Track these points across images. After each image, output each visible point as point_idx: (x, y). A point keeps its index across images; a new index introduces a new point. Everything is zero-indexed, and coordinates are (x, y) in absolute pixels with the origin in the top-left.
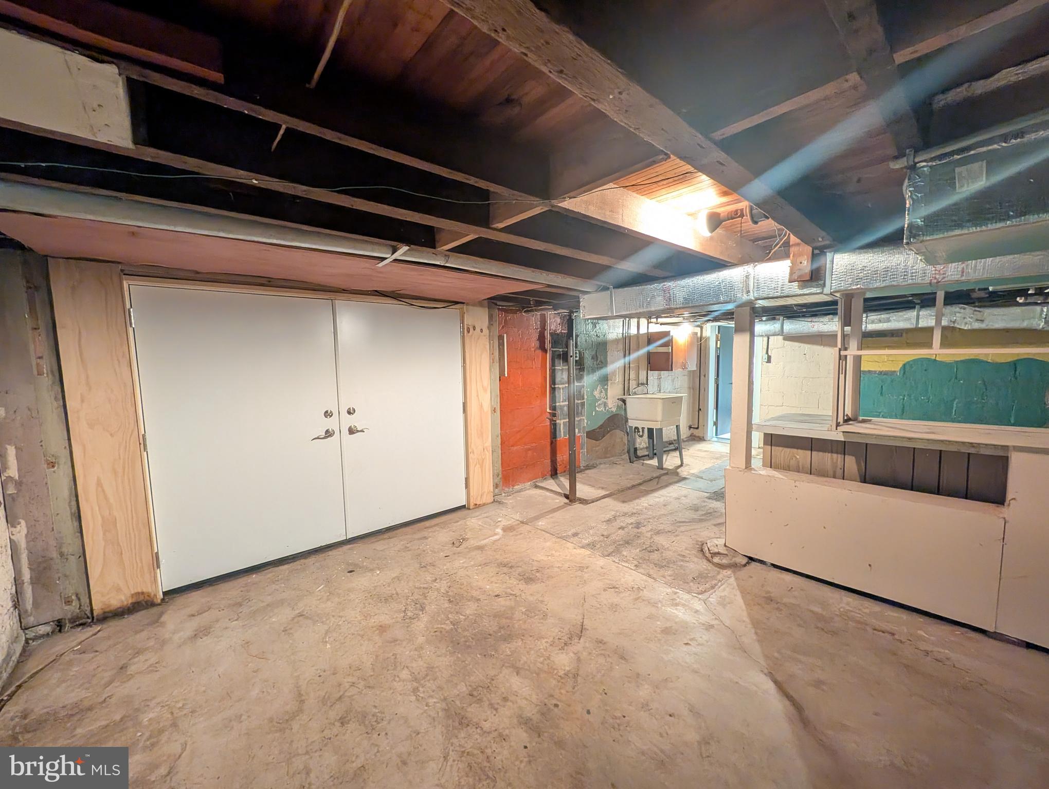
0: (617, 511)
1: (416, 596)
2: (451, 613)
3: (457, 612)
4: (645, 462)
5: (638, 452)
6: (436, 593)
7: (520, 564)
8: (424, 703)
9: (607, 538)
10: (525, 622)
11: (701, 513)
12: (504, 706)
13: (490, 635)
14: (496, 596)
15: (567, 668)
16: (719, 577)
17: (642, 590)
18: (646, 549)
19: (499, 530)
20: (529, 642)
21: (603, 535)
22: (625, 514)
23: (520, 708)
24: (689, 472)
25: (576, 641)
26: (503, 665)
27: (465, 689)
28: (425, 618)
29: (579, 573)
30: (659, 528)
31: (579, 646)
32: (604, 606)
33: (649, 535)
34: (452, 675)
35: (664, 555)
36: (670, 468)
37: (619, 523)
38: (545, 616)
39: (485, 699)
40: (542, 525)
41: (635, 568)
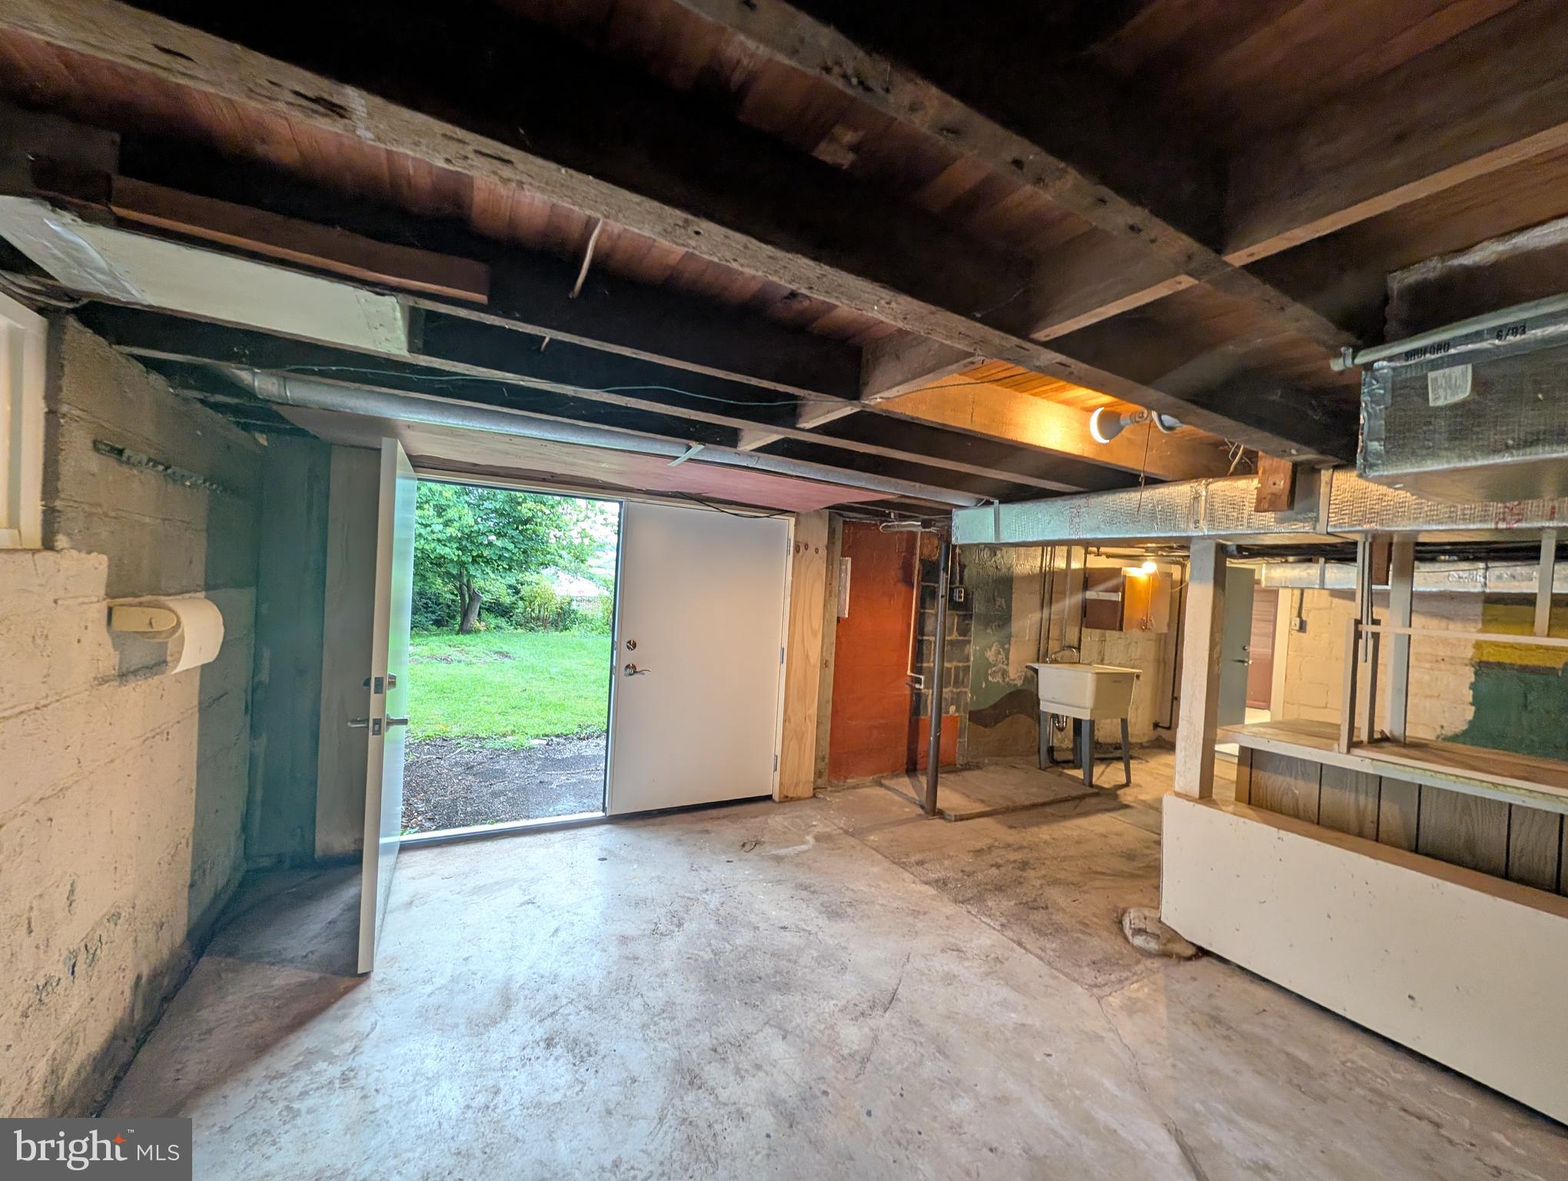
0: (996, 840)
1: (676, 906)
2: (716, 938)
3: (724, 939)
4: (1066, 771)
5: (1055, 753)
6: (703, 907)
7: (826, 890)
8: (652, 1046)
9: (968, 876)
10: (813, 971)
11: (1136, 864)
12: (754, 1076)
13: (760, 978)
14: (782, 928)
15: (856, 1047)
16: (1139, 968)
17: (1001, 962)
18: (1027, 903)
19: (810, 838)
20: (810, 999)
21: (962, 871)
22: (1008, 846)
23: (775, 1083)
24: (1136, 797)
25: (879, 1013)
26: (767, 1023)
27: (707, 1041)
28: (680, 937)
29: (910, 920)
30: (1058, 876)
31: (880, 1021)
32: (935, 974)
33: (1038, 883)
34: (696, 1019)
35: (1054, 917)
36: (1106, 786)
37: (995, 857)
38: (844, 969)
39: (731, 1059)
40: (874, 841)
41: (999, 928)
